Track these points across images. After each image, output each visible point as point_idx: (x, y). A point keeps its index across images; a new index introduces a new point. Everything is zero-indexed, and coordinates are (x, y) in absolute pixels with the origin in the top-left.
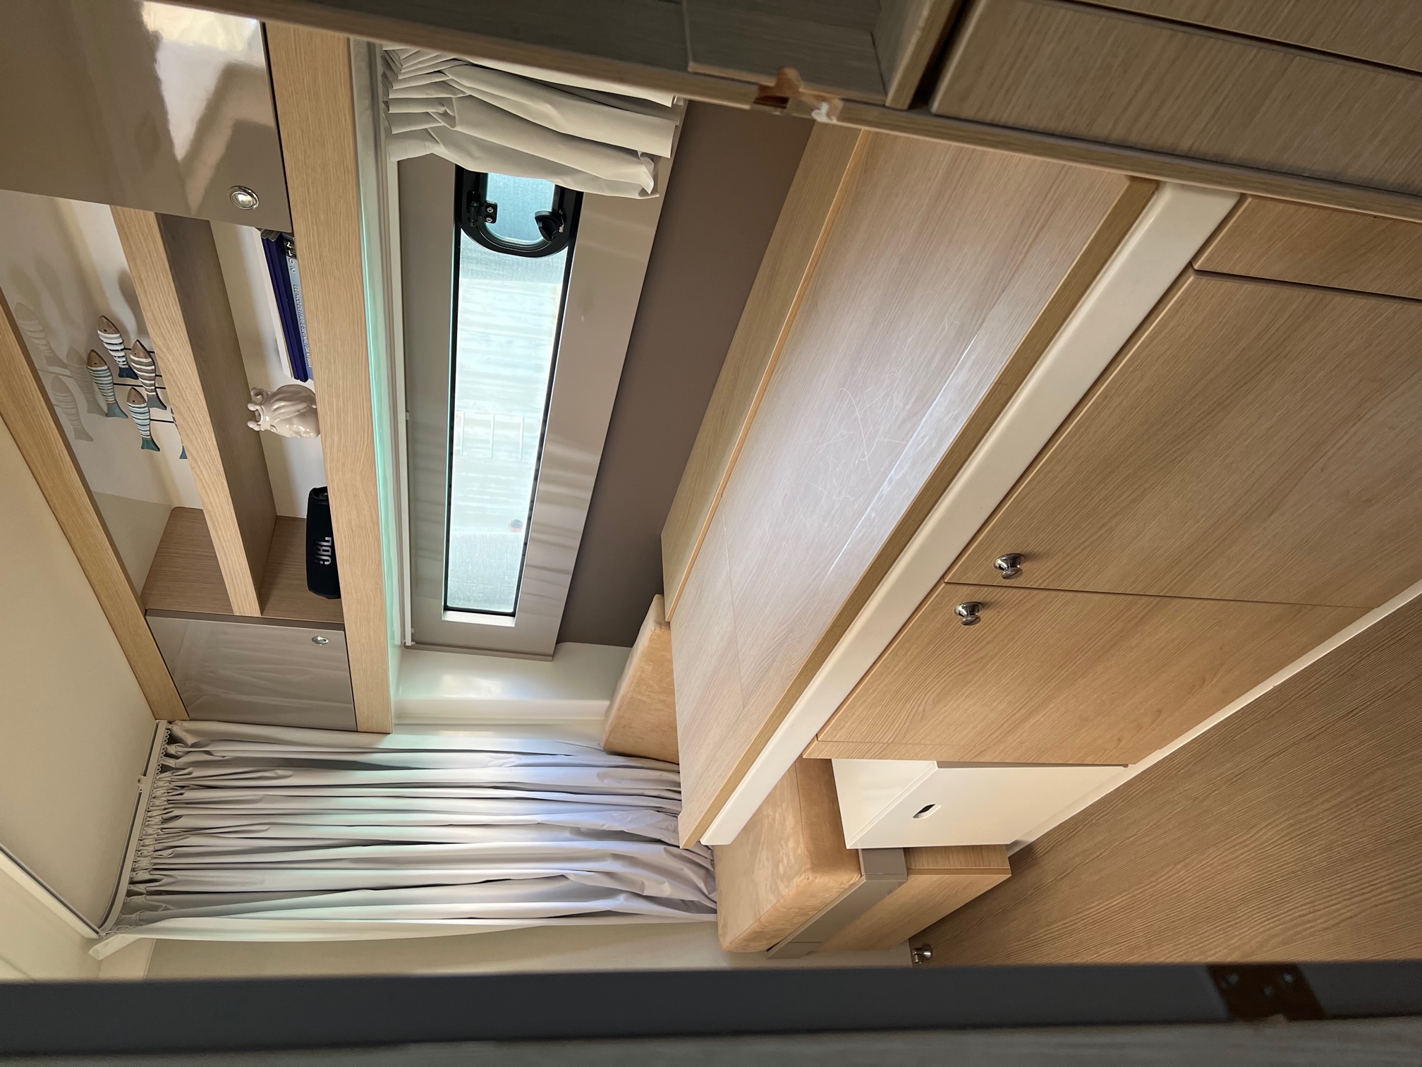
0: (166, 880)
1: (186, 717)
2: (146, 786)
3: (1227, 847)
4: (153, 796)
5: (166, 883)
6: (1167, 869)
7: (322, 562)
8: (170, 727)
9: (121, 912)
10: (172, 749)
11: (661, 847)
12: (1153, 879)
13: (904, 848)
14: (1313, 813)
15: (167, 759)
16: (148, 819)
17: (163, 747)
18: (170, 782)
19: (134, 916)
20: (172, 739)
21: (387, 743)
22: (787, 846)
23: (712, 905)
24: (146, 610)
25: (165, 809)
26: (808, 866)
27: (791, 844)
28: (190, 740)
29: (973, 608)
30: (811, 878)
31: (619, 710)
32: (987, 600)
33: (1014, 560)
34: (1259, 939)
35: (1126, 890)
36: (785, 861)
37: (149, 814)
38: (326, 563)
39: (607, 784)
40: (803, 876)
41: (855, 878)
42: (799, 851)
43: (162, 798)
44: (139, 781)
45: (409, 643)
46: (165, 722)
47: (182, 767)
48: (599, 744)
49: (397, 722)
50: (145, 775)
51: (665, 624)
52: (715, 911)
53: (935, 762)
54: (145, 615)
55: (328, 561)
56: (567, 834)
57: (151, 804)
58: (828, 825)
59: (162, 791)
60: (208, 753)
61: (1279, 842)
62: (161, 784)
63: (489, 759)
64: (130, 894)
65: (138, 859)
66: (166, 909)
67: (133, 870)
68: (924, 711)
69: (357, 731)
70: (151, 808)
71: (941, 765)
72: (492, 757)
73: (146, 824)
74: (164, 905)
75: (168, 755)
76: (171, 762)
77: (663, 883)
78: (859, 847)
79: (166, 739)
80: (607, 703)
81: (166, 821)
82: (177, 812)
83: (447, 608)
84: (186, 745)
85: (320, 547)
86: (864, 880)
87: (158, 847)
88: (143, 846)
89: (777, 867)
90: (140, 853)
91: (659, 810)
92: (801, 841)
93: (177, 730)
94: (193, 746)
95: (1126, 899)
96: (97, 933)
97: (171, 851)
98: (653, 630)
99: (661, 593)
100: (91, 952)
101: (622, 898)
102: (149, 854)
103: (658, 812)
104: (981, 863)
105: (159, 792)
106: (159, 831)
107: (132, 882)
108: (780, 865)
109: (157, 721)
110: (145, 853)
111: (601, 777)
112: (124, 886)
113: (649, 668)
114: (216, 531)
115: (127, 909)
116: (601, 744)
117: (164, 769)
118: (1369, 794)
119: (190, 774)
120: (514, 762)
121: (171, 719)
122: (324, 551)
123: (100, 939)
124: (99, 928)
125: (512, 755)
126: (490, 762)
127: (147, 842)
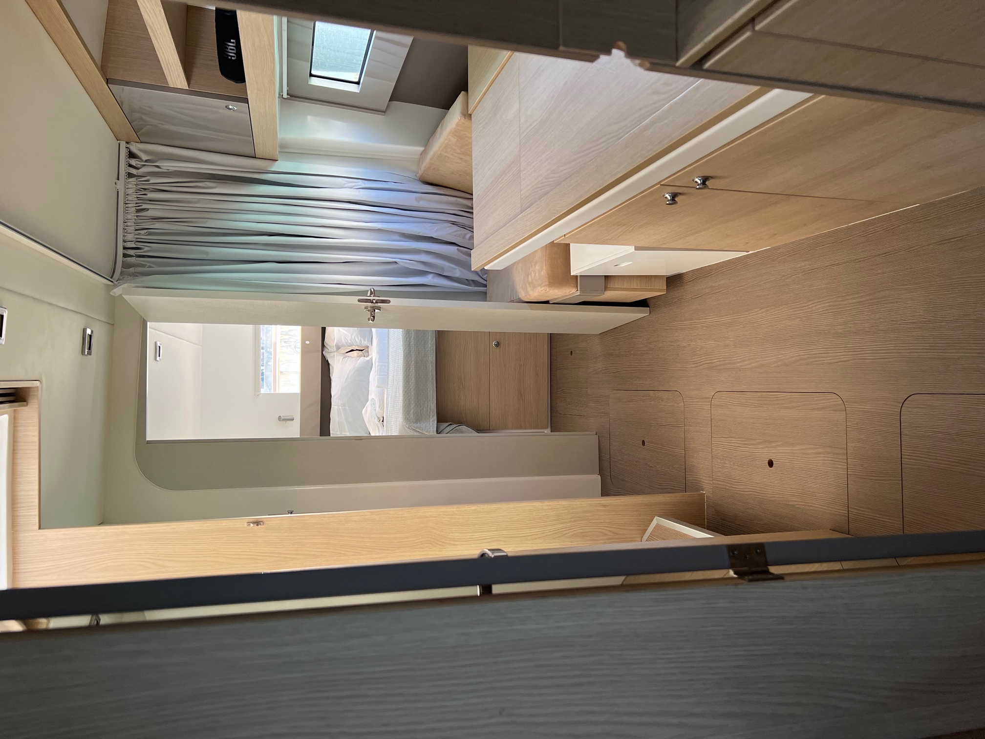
0: (146, 249)
1: (139, 141)
2: (121, 185)
3: (792, 307)
4: (127, 193)
5: (146, 250)
6: (756, 310)
7: (230, 58)
8: (128, 146)
9: (122, 267)
10: (133, 162)
11: (455, 248)
12: (747, 313)
13: (605, 276)
14: (845, 303)
15: (130, 168)
16: (127, 209)
17: (126, 160)
18: (136, 185)
19: (131, 270)
20: (132, 155)
21: (276, 167)
22: (535, 267)
23: (485, 282)
24: (107, 79)
25: (136, 203)
26: (547, 283)
27: (537, 267)
28: (144, 157)
29: (674, 196)
30: (548, 290)
31: (431, 159)
32: (685, 192)
33: (705, 180)
34: (794, 359)
35: (730, 314)
36: (533, 275)
37: (127, 205)
38: (233, 58)
39: (423, 204)
40: (543, 288)
41: (574, 290)
42: (542, 273)
43: (133, 196)
44: (116, 183)
45: (285, 96)
46: (125, 142)
47: (142, 175)
48: (416, 175)
49: (280, 151)
50: (118, 180)
51: (467, 115)
52: (486, 286)
53: (634, 247)
54: (107, 84)
55: (234, 57)
56: (397, 237)
57: (127, 199)
58: (561, 259)
59: (132, 191)
60: (158, 167)
61: (821, 313)
62: (130, 186)
63: (344, 182)
64: (125, 256)
65: (126, 234)
66: (150, 267)
67: (124, 241)
68: (633, 229)
69: (255, 158)
70: (127, 202)
71: (637, 249)
72: (346, 181)
73: (126, 211)
74: (148, 264)
75: (130, 166)
76: (134, 171)
77: (456, 269)
78: (579, 275)
79: (127, 154)
80: (422, 149)
81: (138, 211)
82: (144, 206)
83: (311, 75)
84: (141, 160)
85: (227, 47)
86: (578, 293)
87: (137, 227)
88: (127, 226)
89: (528, 276)
90: (126, 231)
91: (454, 223)
92: (544, 268)
93: (134, 148)
94: (146, 161)
95: (729, 319)
96: (112, 282)
97: (146, 231)
98: (459, 118)
99: (466, 90)
100: (111, 293)
101: (430, 277)
102: (132, 232)
103: (453, 224)
104: (650, 285)
105: (130, 191)
106: (136, 217)
107: (125, 248)
108: (530, 276)
109: (119, 141)
110: (129, 231)
111: (418, 200)
112: (120, 251)
113: (454, 140)
114: (156, 39)
115: (125, 266)
116: (417, 175)
117: (130, 175)
118: (877, 302)
119: (148, 181)
120: (361, 185)
121: (128, 141)
122: (230, 49)
123: (115, 286)
124: (111, 278)
125: (359, 180)
126: (345, 184)
127: (129, 224)
